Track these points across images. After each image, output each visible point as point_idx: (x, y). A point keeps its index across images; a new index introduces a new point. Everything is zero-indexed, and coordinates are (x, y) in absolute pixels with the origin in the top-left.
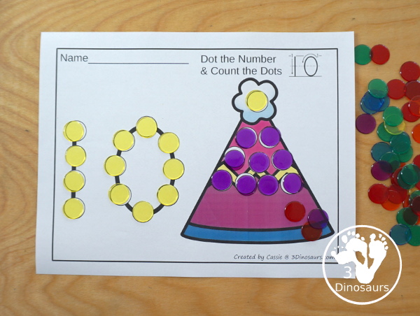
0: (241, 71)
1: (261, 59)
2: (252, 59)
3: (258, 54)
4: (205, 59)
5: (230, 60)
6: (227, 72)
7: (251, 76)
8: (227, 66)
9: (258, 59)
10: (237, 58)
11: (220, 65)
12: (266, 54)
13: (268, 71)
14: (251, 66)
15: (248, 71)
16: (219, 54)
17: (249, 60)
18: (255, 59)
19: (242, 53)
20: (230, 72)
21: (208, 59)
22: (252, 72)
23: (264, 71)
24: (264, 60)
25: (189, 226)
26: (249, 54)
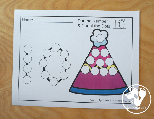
0: (94, 26)
1: (102, 21)
2: (98, 21)
3: (101, 19)
4: (79, 21)
5: (89, 21)
6: (88, 26)
7: (98, 28)
8: (88, 24)
9: (101, 21)
10: (92, 21)
11: (85, 23)
12: (104, 19)
13: (104, 26)
14: (98, 24)
15: (97, 26)
16: (85, 19)
17: (97, 22)
18: (99, 21)
19: (94, 19)
20: (89, 26)
21: (81, 21)
22: (98, 26)
23: (103, 26)
24: (103, 21)
25: (72, 88)
26: (97, 19)
